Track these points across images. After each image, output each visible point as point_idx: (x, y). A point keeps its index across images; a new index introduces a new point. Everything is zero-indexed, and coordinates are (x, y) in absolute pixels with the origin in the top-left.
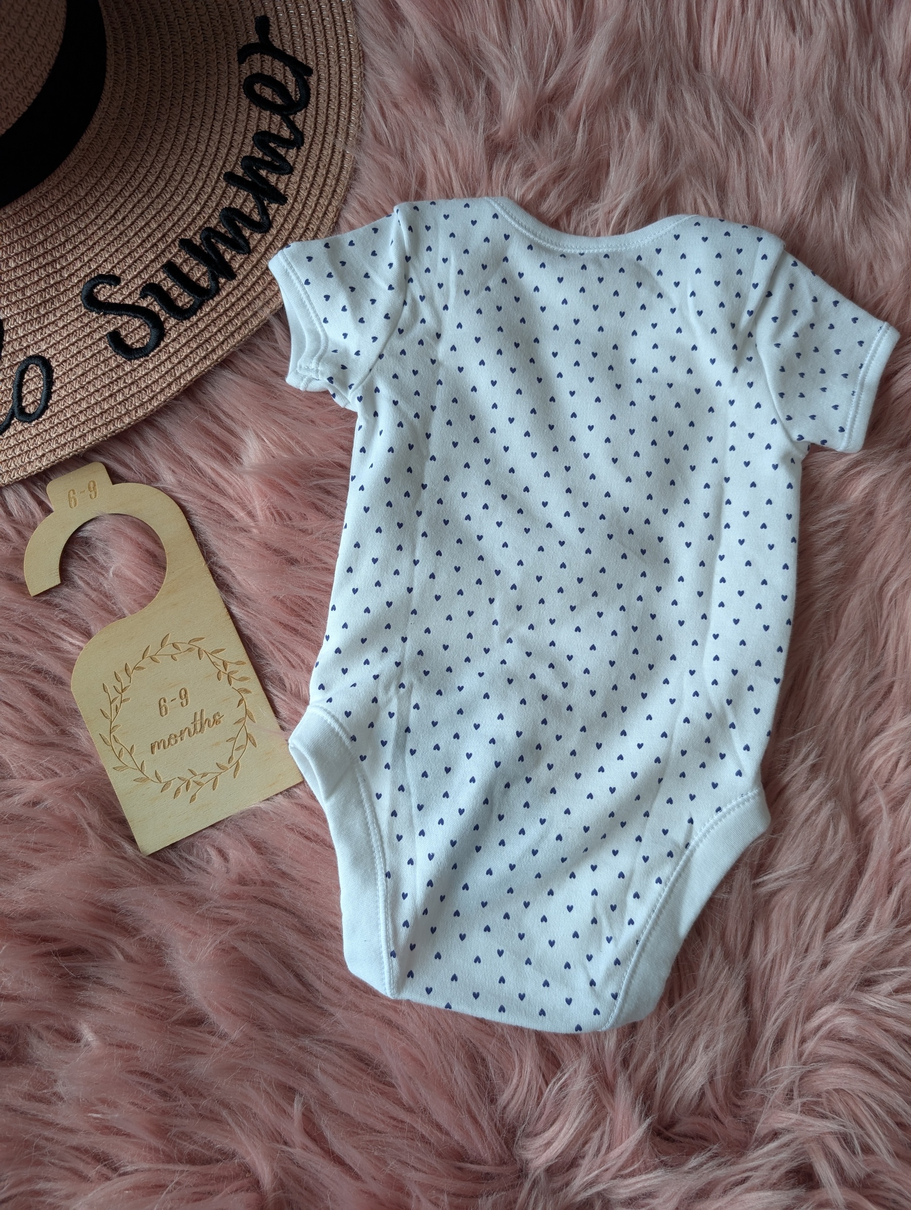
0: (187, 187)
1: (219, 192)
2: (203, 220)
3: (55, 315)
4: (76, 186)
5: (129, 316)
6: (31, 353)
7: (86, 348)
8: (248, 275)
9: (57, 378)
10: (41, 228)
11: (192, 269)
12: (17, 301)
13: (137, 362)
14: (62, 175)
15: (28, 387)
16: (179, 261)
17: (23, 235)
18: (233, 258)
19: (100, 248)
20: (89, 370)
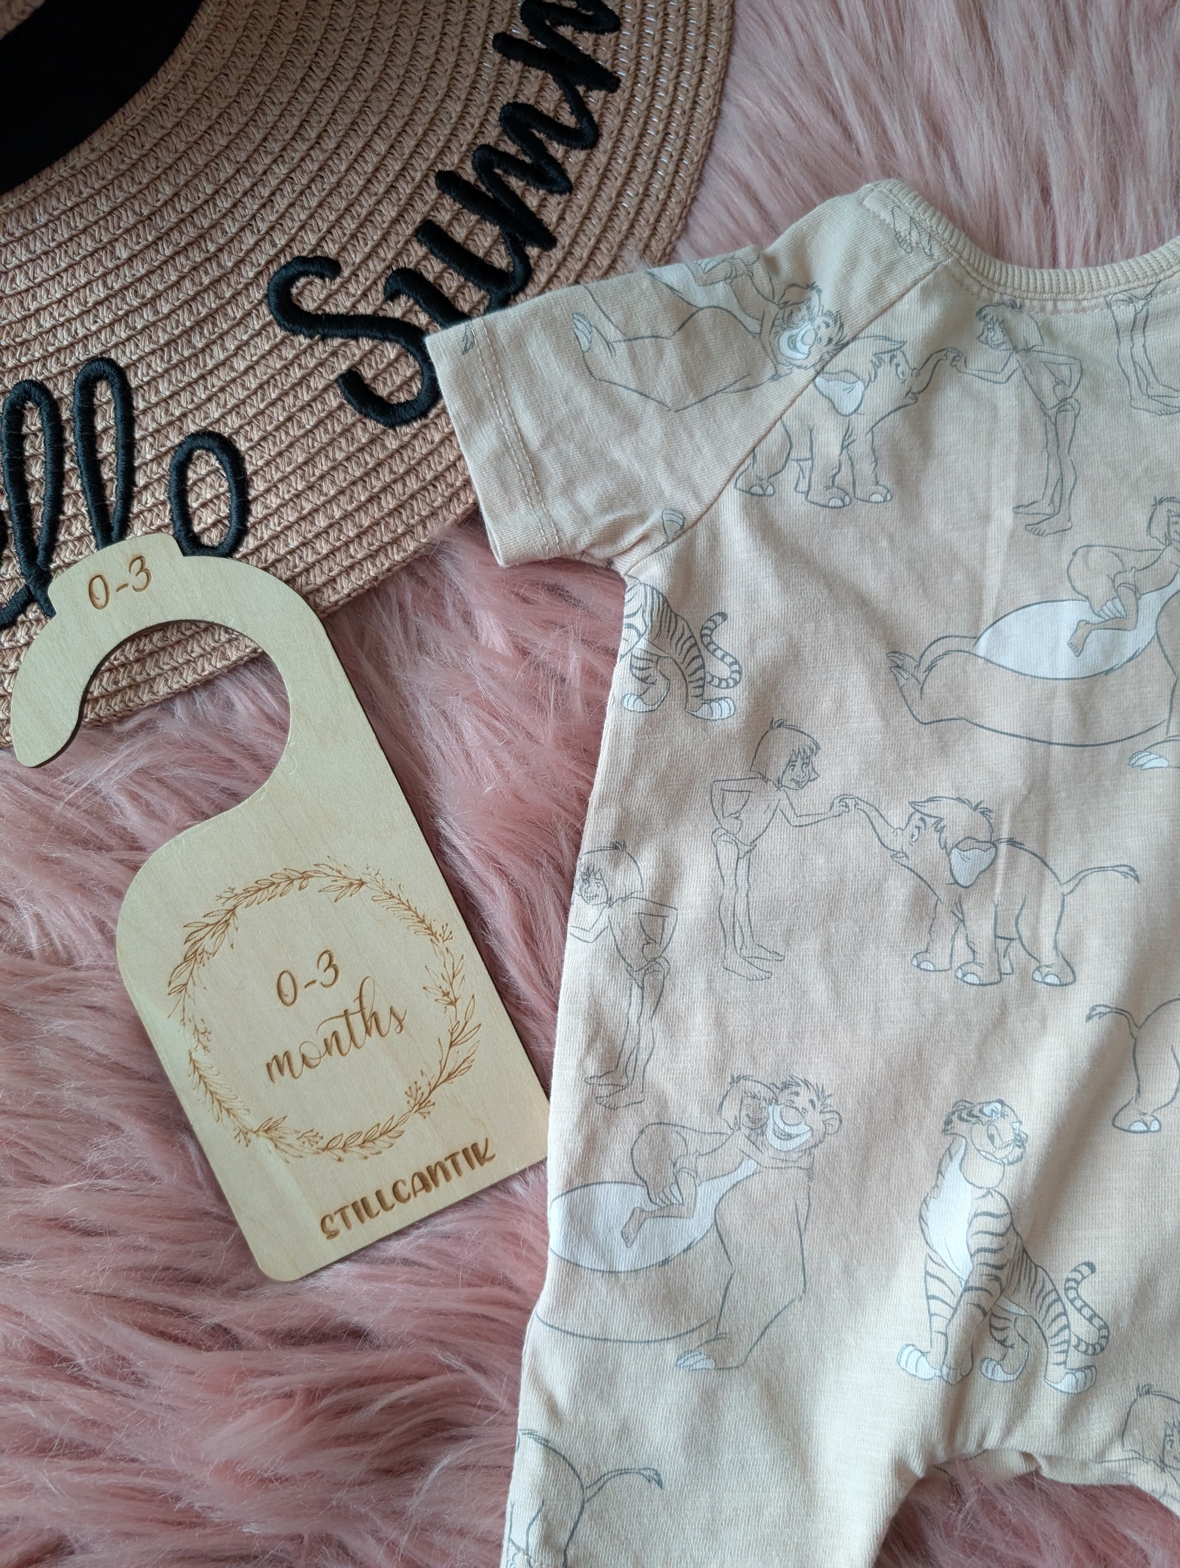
0: (427, 65)
1: (489, 71)
2: (475, 130)
3: (224, 349)
4: (216, 78)
5: (373, 338)
6: (193, 429)
7: (302, 409)
8: (577, 235)
9: (255, 473)
10: (164, 172)
11: (471, 233)
12: (147, 327)
13: (406, 431)
14: (188, 57)
15: (199, 495)
16: (443, 217)
17: (133, 190)
18: (542, 204)
19: (286, 202)
20: (318, 453)
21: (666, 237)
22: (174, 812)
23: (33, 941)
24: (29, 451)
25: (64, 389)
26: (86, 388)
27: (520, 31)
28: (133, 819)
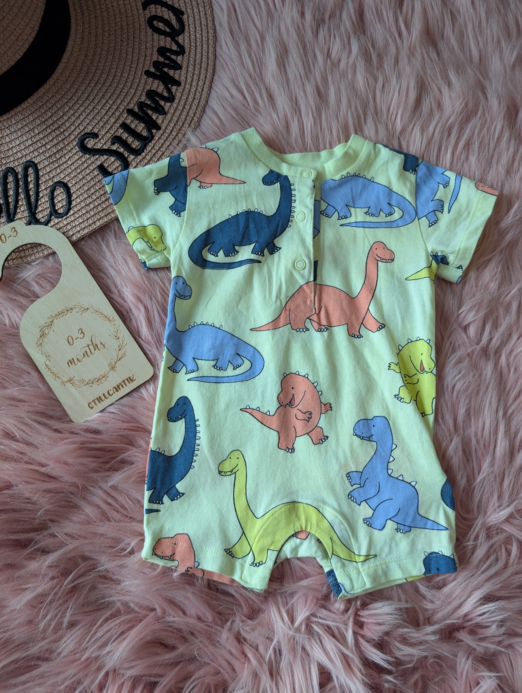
0: (125, 79)
1: (143, 81)
2: (137, 98)
3: (65, 158)
4: (64, 83)
5: (107, 155)
6: (56, 181)
7: (87, 175)
8: (167, 126)
9: (73, 193)
10: (49, 109)
11: (136, 126)
12: (43, 152)
14: (55, 77)
15: (57, 199)
16: (128, 122)
17: (40, 114)
18: (157, 118)
19: (83, 117)
20: (91, 187)
21: (193, 127)
22: (48, 287)
23: (7, 322)
24: (9, 187)
25: (19, 169)
26: (26, 169)
27: (152, 70)
28: (36, 288)
